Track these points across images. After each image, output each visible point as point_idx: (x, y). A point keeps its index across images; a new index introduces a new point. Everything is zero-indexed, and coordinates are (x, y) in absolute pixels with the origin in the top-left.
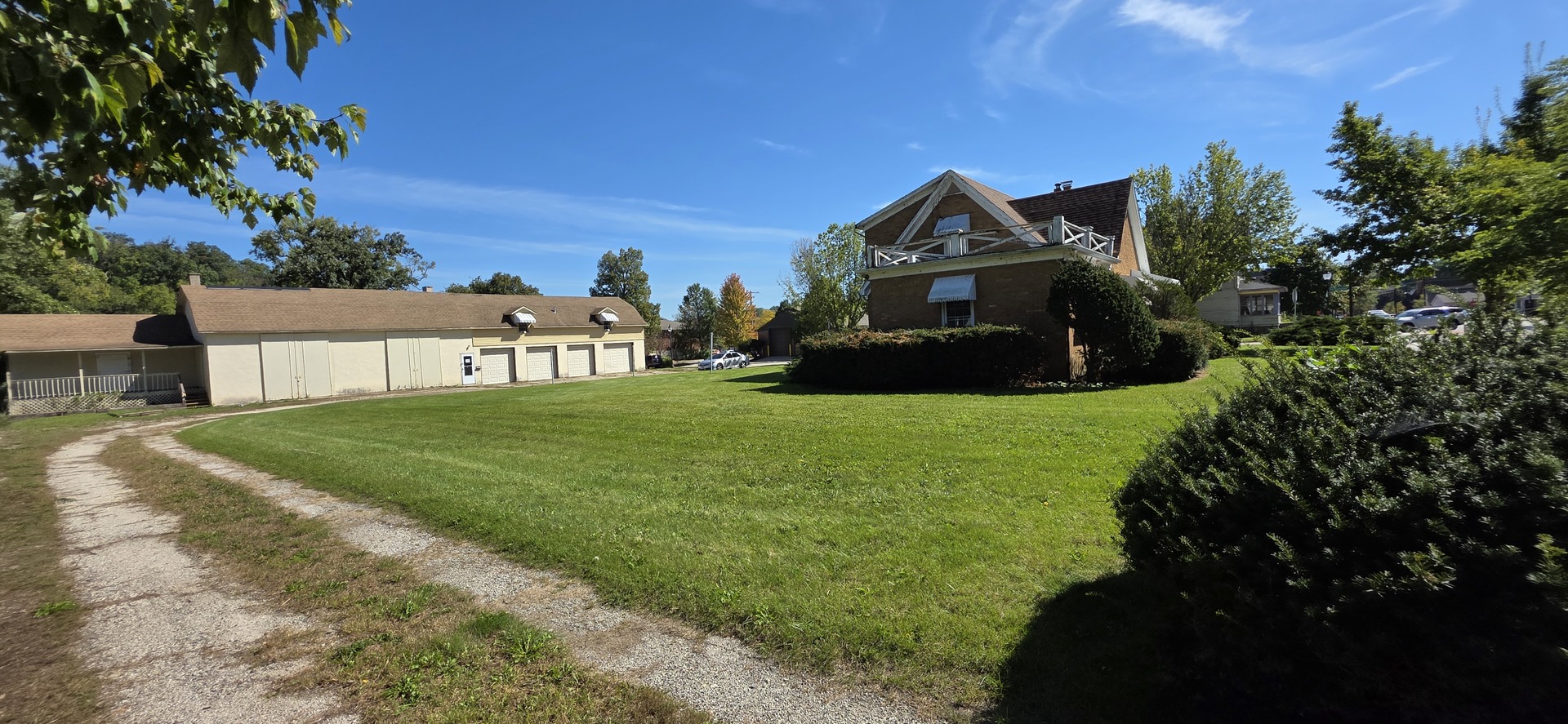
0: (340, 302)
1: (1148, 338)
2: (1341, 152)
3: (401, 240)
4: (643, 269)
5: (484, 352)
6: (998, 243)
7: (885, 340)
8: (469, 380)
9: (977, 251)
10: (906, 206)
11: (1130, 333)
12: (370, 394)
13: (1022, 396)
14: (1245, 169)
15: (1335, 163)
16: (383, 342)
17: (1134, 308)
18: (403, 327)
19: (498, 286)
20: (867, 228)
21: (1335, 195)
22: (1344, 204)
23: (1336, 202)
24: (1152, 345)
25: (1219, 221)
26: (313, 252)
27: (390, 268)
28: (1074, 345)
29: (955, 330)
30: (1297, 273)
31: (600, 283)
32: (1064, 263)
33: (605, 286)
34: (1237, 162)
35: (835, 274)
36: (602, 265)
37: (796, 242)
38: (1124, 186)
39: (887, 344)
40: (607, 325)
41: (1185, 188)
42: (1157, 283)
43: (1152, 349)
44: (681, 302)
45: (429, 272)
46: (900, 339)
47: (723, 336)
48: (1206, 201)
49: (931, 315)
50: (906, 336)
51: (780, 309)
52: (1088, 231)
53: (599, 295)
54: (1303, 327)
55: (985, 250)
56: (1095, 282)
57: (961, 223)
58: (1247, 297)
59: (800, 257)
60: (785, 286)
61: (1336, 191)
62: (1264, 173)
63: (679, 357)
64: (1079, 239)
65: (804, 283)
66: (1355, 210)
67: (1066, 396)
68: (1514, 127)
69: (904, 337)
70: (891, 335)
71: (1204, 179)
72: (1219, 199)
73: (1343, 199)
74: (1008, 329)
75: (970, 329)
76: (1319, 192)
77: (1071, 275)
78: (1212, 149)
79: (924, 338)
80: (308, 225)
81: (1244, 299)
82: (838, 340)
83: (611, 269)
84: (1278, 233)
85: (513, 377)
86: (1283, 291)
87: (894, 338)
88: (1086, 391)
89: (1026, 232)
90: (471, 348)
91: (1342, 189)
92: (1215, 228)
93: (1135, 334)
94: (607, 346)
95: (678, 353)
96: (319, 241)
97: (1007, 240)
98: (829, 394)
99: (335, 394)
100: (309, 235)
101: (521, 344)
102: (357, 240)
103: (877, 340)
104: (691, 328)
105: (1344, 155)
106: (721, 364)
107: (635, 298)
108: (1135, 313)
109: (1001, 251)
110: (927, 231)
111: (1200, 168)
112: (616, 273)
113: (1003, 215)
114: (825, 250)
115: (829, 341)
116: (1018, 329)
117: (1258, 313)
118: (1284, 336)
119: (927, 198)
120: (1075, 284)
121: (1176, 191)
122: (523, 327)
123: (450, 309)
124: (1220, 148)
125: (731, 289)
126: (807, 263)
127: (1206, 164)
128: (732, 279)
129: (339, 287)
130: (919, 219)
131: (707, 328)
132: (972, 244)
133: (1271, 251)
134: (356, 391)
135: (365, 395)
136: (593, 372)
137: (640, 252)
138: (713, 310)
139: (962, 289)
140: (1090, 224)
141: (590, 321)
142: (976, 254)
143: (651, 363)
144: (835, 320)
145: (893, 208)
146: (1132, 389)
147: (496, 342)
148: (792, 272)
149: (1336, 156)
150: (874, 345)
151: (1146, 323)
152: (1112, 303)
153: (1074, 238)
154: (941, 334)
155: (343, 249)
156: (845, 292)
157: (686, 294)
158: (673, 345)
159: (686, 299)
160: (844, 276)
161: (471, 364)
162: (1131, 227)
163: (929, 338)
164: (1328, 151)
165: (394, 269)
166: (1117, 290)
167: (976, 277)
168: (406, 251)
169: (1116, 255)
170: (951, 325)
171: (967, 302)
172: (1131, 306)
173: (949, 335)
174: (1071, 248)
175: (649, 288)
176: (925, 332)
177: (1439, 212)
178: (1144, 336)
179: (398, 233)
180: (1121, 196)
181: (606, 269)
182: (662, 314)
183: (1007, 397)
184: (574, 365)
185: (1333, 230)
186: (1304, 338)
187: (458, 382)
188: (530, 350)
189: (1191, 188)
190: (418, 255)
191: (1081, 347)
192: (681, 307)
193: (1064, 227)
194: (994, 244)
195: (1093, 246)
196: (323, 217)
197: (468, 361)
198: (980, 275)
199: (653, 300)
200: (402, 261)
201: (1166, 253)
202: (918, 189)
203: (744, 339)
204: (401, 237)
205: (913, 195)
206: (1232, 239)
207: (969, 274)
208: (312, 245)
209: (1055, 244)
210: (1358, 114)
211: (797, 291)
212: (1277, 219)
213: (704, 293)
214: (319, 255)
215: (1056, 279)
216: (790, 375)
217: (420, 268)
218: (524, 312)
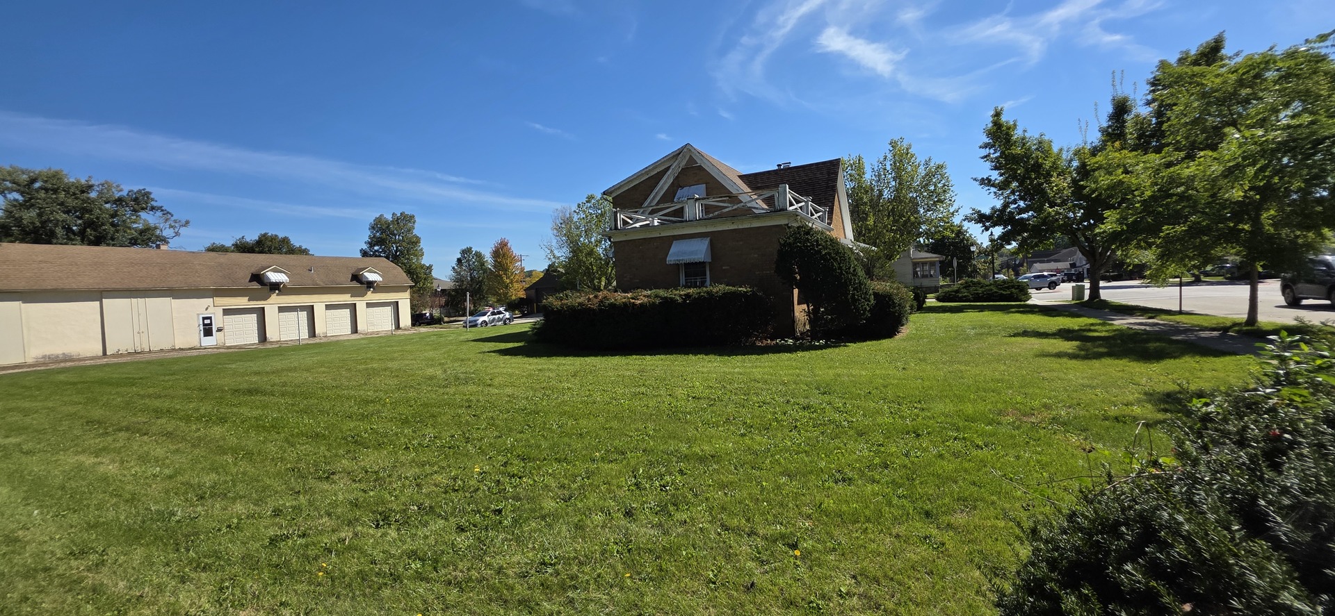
0: (41, 258)
1: (864, 299)
2: (990, 149)
3: (148, 197)
4: (415, 232)
5: (227, 312)
6: (730, 209)
7: (624, 300)
8: (208, 342)
9: (711, 215)
10: (649, 175)
11: (849, 294)
12: (80, 360)
13: (753, 356)
14: (918, 161)
15: (986, 157)
16: (98, 303)
17: (852, 270)
18: (125, 286)
19: (264, 245)
20: (614, 195)
21: (986, 182)
22: (993, 189)
23: (987, 188)
24: (868, 305)
25: (901, 202)
26: (32, 205)
27: (135, 226)
28: (798, 304)
29: (691, 291)
30: (949, 246)
31: (371, 245)
32: (789, 228)
33: (376, 248)
34: (912, 156)
35: (593, 239)
36: (373, 228)
37: (557, 210)
38: (834, 165)
39: (625, 304)
40: (370, 285)
41: (875, 175)
42: (863, 250)
43: (868, 309)
44: (454, 263)
45: (183, 231)
46: (638, 299)
47: (494, 295)
48: (890, 186)
49: (669, 276)
50: (645, 296)
51: (547, 270)
52: (808, 201)
53: (371, 256)
54: (964, 288)
55: (718, 215)
56: (818, 245)
57: (699, 191)
58: (918, 263)
59: (561, 224)
60: (546, 250)
61: (987, 178)
62: (932, 164)
63: (453, 315)
64: (801, 208)
65: (565, 247)
66: (1002, 194)
67: (793, 356)
68: (1109, 134)
69: (643, 297)
70: (629, 295)
71: (888, 167)
72: (900, 184)
73: (993, 185)
74: (740, 289)
75: (705, 289)
76: (975, 180)
77: (796, 238)
78: (893, 144)
79: (661, 298)
80: (29, 177)
81: (915, 265)
82: (578, 300)
83: (383, 231)
84: (942, 213)
85: (263, 337)
86: (942, 259)
87: (633, 299)
88: (812, 350)
89: (753, 200)
90: (211, 310)
91: (991, 178)
92: (898, 207)
93: (853, 294)
94: (369, 305)
95: (451, 311)
96: (42, 194)
97: (738, 205)
98: (566, 356)
99: (30, 360)
100: (29, 188)
101: (271, 305)
102: (93, 195)
103: (616, 300)
104: (464, 287)
105: (992, 151)
106: (485, 321)
107: (408, 259)
108: (853, 275)
109: (733, 216)
110: (669, 196)
111: (885, 159)
112: (388, 235)
113: (735, 187)
114: (583, 218)
115: (568, 302)
116: (750, 290)
117: (924, 276)
118: (950, 295)
119: (668, 169)
120: (800, 247)
121: (868, 176)
122: (275, 287)
123: (186, 268)
124: (899, 143)
125: (501, 252)
126: (566, 229)
127: (890, 156)
128: (501, 242)
129: (66, 244)
130: (661, 188)
131: (479, 288)
132: (707, 209)
133: (937, 227)
134: (61, 356)
135: (72, 360)
136: (355, 330)
137: (412, 217)
138: (485, 271)
139: (698, 251)
140: (808, 195)
141: (351, 281)
142: (711, 218)
143: (418, 319)
144: (593, 280)
145: (638, 177)
146: (853, 346)
147: (242, 302)
148: (553, 237)
149: (987, 151)
150: (612, 306)
151: (862, 284)
152: (833, 265)
153: (796, 206)
154: (678, 294)
155: (71, 202)
156: (602, 255)
157: (459, 256)
158: (447, 304)
159: (459, 261)
160: (600, 242)
161: (211, 324)
162: (839, 202)
163: (666, 298)
164: (980, 147)
165: (141, 226)
166: (837, 253)
167: (711, 241)
168: (153, 208)
169: (829, 224)
170: (687, 286)
171: (702, 264)
172: (849, 268)
173: (685, 295)
174: (795, 214)
175: (421, 250)
176: (662, 293)
177: (1060, 198)
178: (861, 296)
179: (144, 189)
180: (832, 174)
181: (377, 232)
182: (434, 274)
183: (740, 357)
184: (333, 324)
185: (986, 211)
186: (965, 296)
187: (196, 344)
188: (281, 309)
189: (879, 175)
190: (168, 213)
191: (805, 306)
192: (453, 268)
193: (789, 196)
194: (727, 210)
195: (812, 215)
196: (50, 169)
197: (207, 322)
198: (715, 240)
199: (425, 261)
200: (148, 218)
201: (861, 227)
202: (660, 160)
203: (514, 297)
204: (147, 194)
205: (655, 165)
206: (909, 217)
207: (704, 237)
208: (31, 199)
209: (781, 210)
210: (1004, 119)
211: (557, 254)
212: (942, 202)
213: (476, 256)
214: (40, 208)
215: (783, 242)
216: (535, 334)
217: (171, 227)
218: (275, 271)
